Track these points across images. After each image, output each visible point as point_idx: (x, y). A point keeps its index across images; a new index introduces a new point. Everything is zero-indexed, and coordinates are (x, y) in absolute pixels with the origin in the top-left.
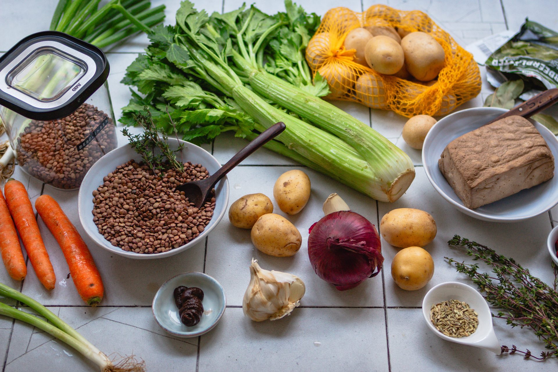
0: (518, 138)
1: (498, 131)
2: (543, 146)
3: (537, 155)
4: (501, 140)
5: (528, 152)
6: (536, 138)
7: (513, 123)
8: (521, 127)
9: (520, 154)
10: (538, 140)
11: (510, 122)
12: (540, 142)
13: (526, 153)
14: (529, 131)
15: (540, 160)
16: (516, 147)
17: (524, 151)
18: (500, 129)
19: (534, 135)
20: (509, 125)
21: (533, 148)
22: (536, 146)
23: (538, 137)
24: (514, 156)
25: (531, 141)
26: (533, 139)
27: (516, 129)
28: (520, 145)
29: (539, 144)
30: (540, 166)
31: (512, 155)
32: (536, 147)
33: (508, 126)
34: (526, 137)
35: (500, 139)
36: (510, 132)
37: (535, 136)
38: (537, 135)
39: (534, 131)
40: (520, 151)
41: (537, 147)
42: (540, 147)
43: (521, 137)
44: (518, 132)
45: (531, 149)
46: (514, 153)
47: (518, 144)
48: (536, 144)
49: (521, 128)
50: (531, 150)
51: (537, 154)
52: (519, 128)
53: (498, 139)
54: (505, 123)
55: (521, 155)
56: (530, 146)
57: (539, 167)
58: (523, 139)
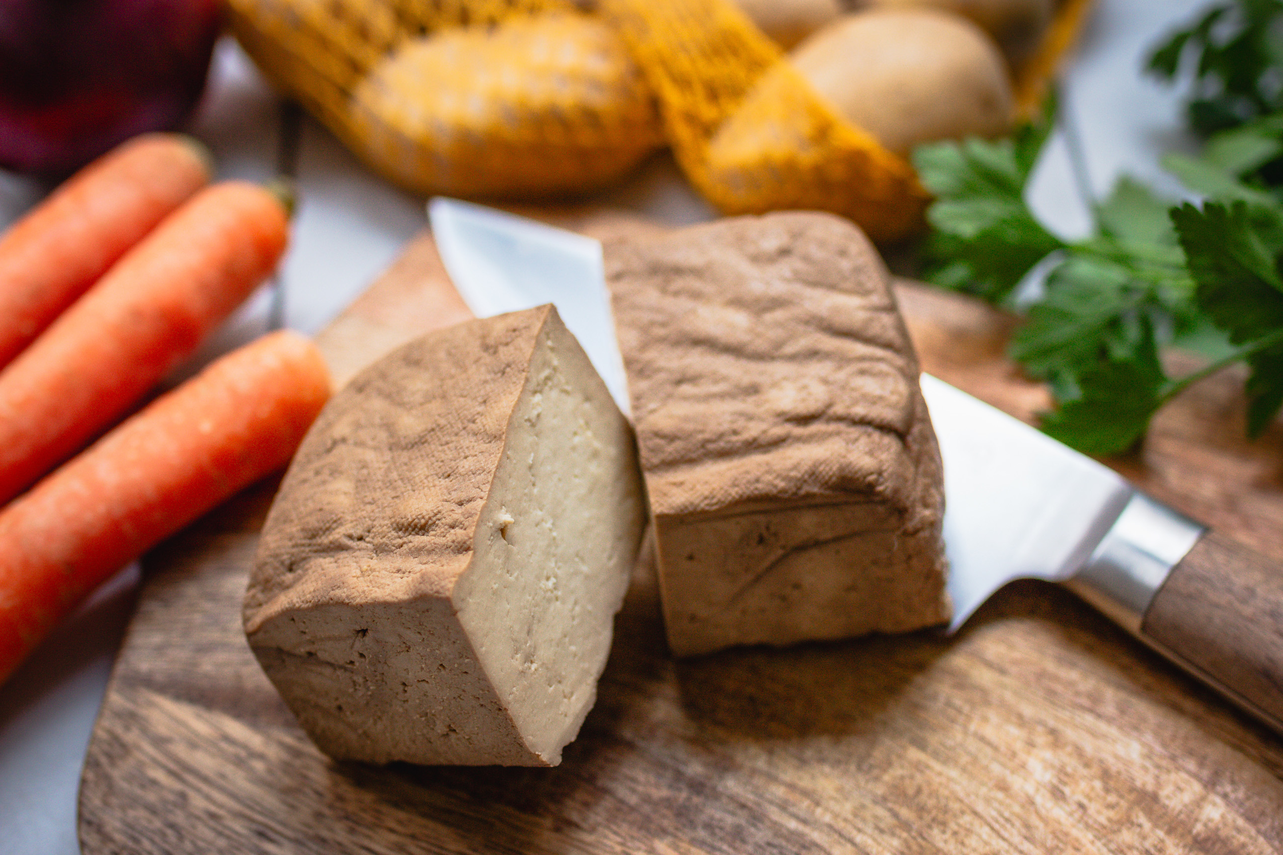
0: (761, 345)
1: (679, 283)
2: (884, 428)
3: (813, 474)
4: (662, 340)
5: (777, 443)
6: (863, 372)
7: (784, 252)
8: (815, 284)
9: (722, 444)
10: (870, 386)
11: (771, 244)
12: (875, 400)
13: (754, 446)
14: (841, 321)
15: (835, 505)
16: (722, 396)
17: (753, 430)
18: (696, 272)
19: (860, 349)
20: (757, 259)
21: (815, 428)
22: (840, 419)
23: (883, 367)
24: (678, 445)
25: (825, 381)
26: (841, 375)
27: (778, 288)
28: (753, 390)
29: (860, 410)
30: (837, 539)
31: (671, 438)
32: (833, 427)
33: (746, 268)
34: (813, 354)
35: (660, 332)
36: (737, 302)
37: (862, 359)
38: (879, 352)
39: (875, 330)
40: (726, 427)
41: (842, 427)
42: (854, 432)
43: (779, 345)
44: (779, 315)
45: (798, 431)
46: (690, 427)
47: (746, 380)
48: (839, 409)
49: (808, 292)
50: (799, 439)
51: (816, 464)
52: (798, 288)
53: (645, 329)
54: (740, 240)
55: (725, 454)
56: (803, 408)
57: (826, 542)
58: (792, 358)
